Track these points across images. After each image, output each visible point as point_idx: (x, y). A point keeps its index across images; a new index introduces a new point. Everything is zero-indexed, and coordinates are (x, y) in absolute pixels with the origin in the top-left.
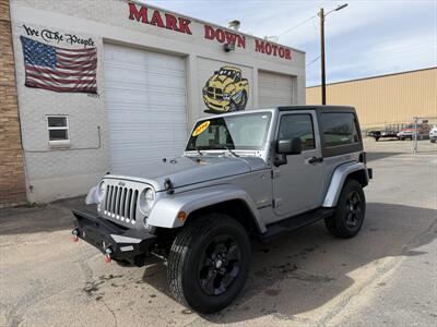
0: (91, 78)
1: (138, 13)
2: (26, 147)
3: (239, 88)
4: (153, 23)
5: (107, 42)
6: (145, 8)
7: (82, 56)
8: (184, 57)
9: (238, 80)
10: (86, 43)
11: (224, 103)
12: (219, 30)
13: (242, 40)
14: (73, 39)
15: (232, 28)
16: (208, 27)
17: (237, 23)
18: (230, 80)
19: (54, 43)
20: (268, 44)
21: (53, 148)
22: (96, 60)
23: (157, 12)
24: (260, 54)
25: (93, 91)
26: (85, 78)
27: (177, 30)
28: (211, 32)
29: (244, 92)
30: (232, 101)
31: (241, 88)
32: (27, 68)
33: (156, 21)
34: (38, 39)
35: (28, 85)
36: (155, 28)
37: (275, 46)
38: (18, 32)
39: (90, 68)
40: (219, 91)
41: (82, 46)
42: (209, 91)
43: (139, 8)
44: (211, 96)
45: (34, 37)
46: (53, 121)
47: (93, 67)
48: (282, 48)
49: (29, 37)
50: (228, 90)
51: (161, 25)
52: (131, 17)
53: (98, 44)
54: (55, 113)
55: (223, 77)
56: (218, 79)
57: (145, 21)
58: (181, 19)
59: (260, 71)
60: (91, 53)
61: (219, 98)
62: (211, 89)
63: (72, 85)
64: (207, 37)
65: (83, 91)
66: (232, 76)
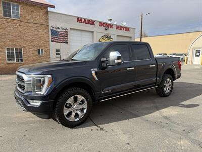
0: (67, 39)
1: (80, 20)
2: (51, 57)
6: (81, 19)
7: (64, 33)
8: (93, 32)
9: (110, 39)
10: (65, 29)
12: (104, 23)
13: (111, 26)
14: (62, 29)
15: (109, 22)
16: (100, 23)
17: (111, 20)
18: (107, 39)
19: (58, 30)
20: (121, 27)
21: (57, 57)
22: (68, 34)
23: (85, 20)
24: (117, 30)
25: (67, 43)
26: (65, 39)
27: (90, 24)
28: (101, 24)
32: (52, 37)
33: (85, 22)
35: (52, 41)
36: (84, 24)
37: (124, 27)
38: (50, 28)
45: (53, 29)
46: (57, 50)
47: (67, 36)
48: (126, 28)
52: (78, 22)
53: (69, 29)
54: (58, 49)
55: (104, 38)
57: (82, 22)
58: (92, 21)
59: (117, 35)
60: (67, 32)
63: (62, 41)
64: (100, 26)
65: (65, 42)
66: (107, 38)
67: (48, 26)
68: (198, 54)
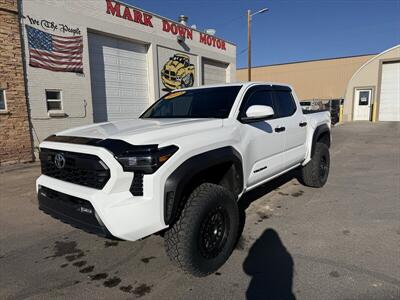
0: (79, 61)
1: (113, 9)
3: (188, 72)
4: (124, 17)
5: (90, 32)
6: (119, 4)
7: (71, 42)
9: (187, 65)
10: (75, 31)
11: (177, 84)
12: (173, 25)
13: (190, 33)
14: (65, 28)
16: (166, 22)
18: (181, 65)
19: (50, 31)
20: (209, 37)
21: (52, 116)
22: (82, 46)
23: (128, 8)
24: (203, 45)
25: (80, 72)
26: (74, 60)
27: (142, 23)
28: (168, 26)
29: (192, 75)
30: (183, 82)
31: (189, 72)
32: (31, 51)
33: (127, 15)
34: (39, 27)
35: (32, 65)
36: (126, 21)
38: (26, 22)
39: (78, 53)
40: (173, 73)
41: (71, 35)
42: (166, 73)
43: (114, 4)
44: (167, 77)
45: (35, 26)
46: (52, 95)
47: (80, 52)
48: (219, 40)
49: (32, 26)
50: (180, 73)
51: (130, 19)
52: (108, 12)
53: (84, 33)
54: (52, 87)
55: (176, 63)
56: (172, 64)
57: (119, 15)
58: (145, 15)
59: (203, 59)
60: (79, 40)
61: (173, 79)
62: (167, 72)
63: (64, 66)
64: (164, 29)
65: (73, 71)
66: (182, 62)
67: (18, 14)
68: (364, 100)
